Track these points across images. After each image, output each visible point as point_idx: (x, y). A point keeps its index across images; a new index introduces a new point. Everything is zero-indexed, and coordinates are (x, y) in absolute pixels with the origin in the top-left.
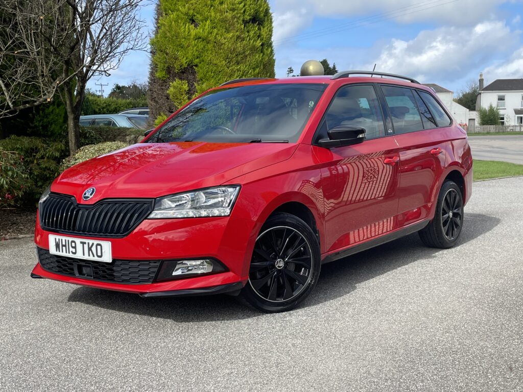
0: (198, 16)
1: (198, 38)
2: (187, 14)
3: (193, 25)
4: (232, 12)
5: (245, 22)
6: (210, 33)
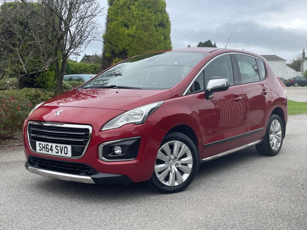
0: (129, 23)
1: (129, 35)
2: (122, 22)
3: (126, 28)
4: (148, 21)
5: (155, 26)
6: (135, 32)
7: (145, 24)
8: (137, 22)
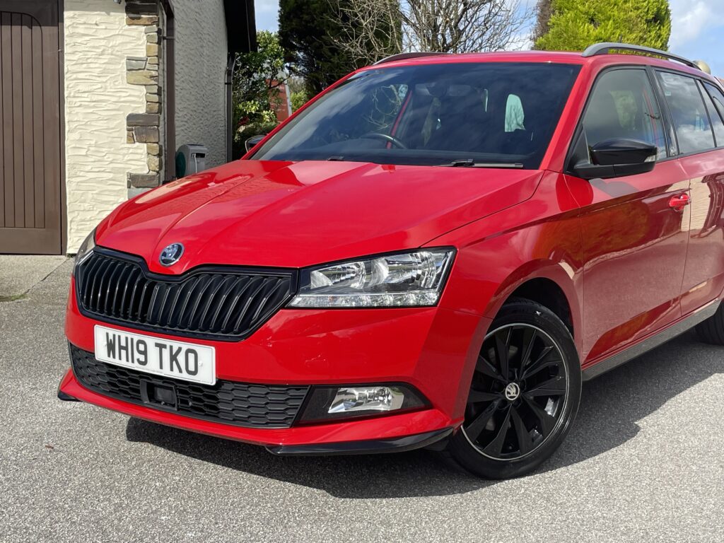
0: (600, 15)
1: (598, 39)
2: (586, 13)
3: (592, 25)
4: (636, 11)
5: (648, 21)
6: (613, 34)
7: (630, 17)
8: (616, 13)
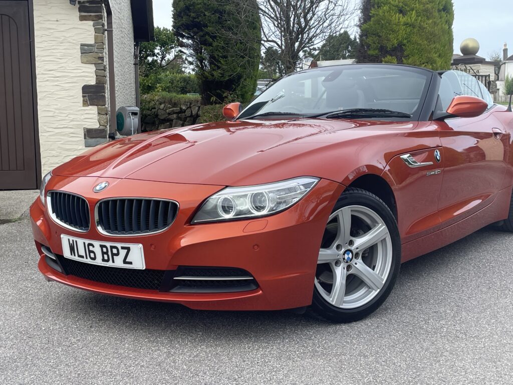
0: (406, 7)
1: (406, 24)
2: (397, 6)
3: (401, 15)
5: (439, 11)
6: (416, 20)
7: (427, 8)
8: (417, 5)
